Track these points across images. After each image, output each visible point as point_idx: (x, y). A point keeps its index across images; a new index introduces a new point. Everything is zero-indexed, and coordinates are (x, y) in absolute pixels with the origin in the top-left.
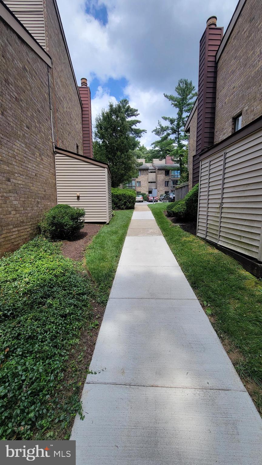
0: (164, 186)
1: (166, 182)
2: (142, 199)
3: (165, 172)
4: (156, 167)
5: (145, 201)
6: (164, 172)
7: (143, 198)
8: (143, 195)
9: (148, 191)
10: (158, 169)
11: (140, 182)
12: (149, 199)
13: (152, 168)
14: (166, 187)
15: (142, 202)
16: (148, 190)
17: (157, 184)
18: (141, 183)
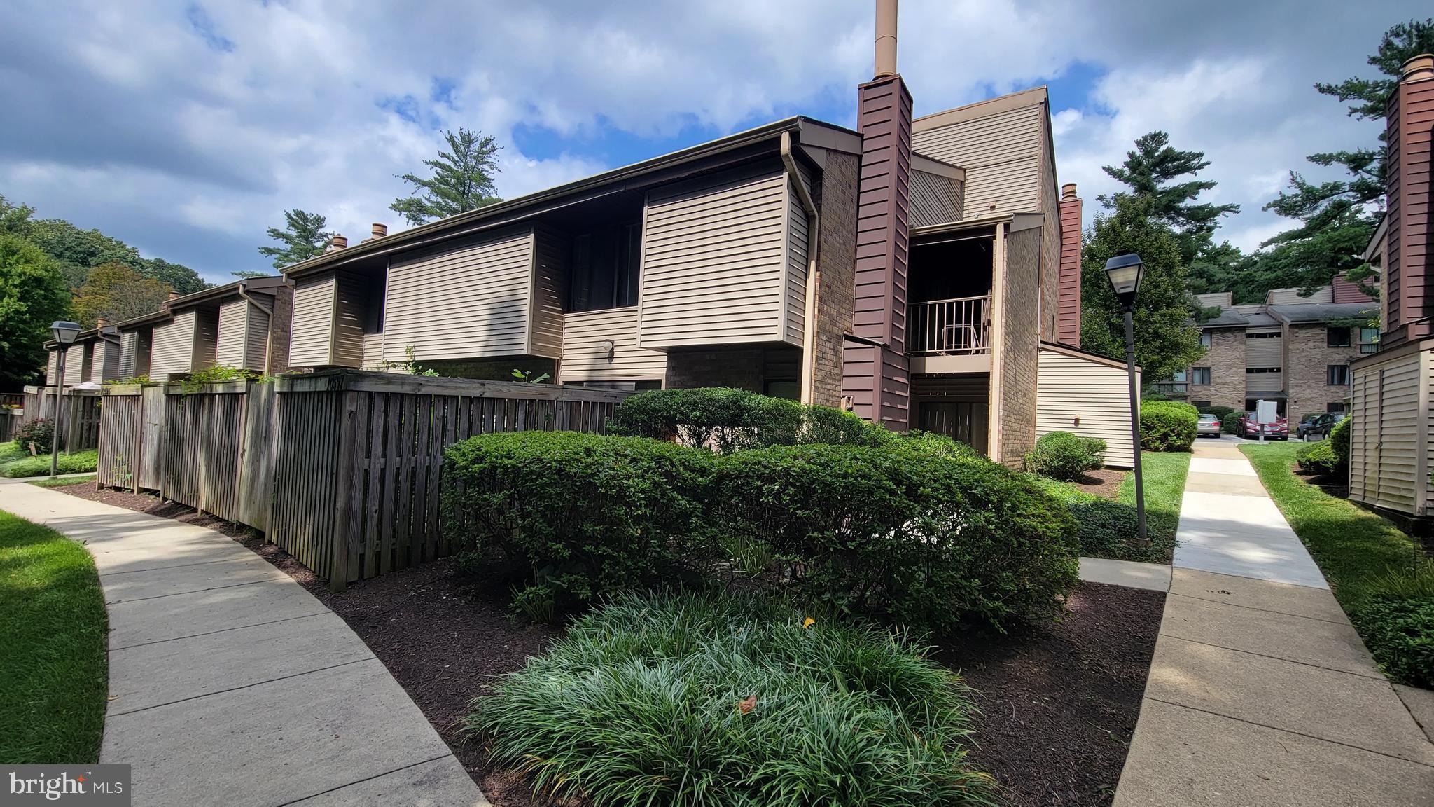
0: (1323, 383)
1: (1331, 368)
2: (1217, 428)
3: (1326, 331)
4: (1284, 317)
5: (1231, 433)
6: (1322, 334)
7: (1221, 424)
8: (1220, 413)
9: (1244, 403)
10: (1291, 326)
11: (1208, 370)
12: (1245, 428)
13: (1263, 320)
14: (1333, 389)
15: (1217, 436)
16: (1243, 397)
17: (1286, 375)
18: (1214, 374)
